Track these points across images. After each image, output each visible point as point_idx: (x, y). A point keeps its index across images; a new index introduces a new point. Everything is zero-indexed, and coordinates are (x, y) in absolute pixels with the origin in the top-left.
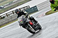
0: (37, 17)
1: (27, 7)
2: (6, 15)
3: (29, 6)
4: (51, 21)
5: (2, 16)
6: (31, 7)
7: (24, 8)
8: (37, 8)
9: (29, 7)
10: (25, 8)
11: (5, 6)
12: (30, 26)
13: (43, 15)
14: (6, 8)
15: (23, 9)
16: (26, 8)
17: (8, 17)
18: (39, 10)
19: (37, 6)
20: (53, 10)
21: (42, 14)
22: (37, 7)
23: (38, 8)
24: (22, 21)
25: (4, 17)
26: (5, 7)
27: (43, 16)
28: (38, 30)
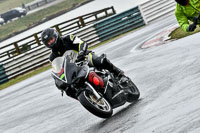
0: (140, 47)
1: (105, 10)
2: (33, 38)
3: (112, 8)
4: (188, 61)
5: (19, 44)
6: (118, 12)
7: (95, 14)
8: (140, 14)
9: (114, 12)
10: (99, 16)
11: (29, 8)
12: (95, 92)
13: (161, 39)
14: (34, 14)
15: (94, 18)
16: (103, 14)
17: (40, 45)
18: (146, 21)
19: (140, 8)
20: (186, 26)
21: (159, 36)
22: (141, 12)
23: (143, 15)
24: (64, 75)
25: (26, 47)
26: (29, 13)
27: (162, 42)
28: (127, 104)
